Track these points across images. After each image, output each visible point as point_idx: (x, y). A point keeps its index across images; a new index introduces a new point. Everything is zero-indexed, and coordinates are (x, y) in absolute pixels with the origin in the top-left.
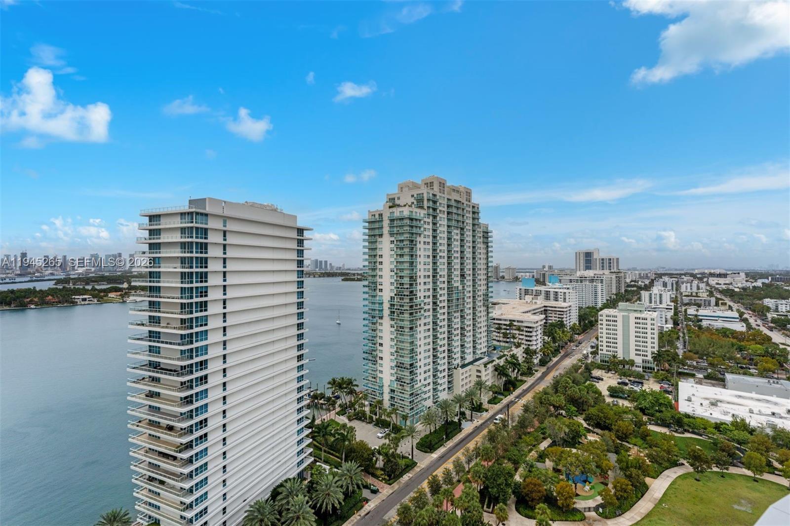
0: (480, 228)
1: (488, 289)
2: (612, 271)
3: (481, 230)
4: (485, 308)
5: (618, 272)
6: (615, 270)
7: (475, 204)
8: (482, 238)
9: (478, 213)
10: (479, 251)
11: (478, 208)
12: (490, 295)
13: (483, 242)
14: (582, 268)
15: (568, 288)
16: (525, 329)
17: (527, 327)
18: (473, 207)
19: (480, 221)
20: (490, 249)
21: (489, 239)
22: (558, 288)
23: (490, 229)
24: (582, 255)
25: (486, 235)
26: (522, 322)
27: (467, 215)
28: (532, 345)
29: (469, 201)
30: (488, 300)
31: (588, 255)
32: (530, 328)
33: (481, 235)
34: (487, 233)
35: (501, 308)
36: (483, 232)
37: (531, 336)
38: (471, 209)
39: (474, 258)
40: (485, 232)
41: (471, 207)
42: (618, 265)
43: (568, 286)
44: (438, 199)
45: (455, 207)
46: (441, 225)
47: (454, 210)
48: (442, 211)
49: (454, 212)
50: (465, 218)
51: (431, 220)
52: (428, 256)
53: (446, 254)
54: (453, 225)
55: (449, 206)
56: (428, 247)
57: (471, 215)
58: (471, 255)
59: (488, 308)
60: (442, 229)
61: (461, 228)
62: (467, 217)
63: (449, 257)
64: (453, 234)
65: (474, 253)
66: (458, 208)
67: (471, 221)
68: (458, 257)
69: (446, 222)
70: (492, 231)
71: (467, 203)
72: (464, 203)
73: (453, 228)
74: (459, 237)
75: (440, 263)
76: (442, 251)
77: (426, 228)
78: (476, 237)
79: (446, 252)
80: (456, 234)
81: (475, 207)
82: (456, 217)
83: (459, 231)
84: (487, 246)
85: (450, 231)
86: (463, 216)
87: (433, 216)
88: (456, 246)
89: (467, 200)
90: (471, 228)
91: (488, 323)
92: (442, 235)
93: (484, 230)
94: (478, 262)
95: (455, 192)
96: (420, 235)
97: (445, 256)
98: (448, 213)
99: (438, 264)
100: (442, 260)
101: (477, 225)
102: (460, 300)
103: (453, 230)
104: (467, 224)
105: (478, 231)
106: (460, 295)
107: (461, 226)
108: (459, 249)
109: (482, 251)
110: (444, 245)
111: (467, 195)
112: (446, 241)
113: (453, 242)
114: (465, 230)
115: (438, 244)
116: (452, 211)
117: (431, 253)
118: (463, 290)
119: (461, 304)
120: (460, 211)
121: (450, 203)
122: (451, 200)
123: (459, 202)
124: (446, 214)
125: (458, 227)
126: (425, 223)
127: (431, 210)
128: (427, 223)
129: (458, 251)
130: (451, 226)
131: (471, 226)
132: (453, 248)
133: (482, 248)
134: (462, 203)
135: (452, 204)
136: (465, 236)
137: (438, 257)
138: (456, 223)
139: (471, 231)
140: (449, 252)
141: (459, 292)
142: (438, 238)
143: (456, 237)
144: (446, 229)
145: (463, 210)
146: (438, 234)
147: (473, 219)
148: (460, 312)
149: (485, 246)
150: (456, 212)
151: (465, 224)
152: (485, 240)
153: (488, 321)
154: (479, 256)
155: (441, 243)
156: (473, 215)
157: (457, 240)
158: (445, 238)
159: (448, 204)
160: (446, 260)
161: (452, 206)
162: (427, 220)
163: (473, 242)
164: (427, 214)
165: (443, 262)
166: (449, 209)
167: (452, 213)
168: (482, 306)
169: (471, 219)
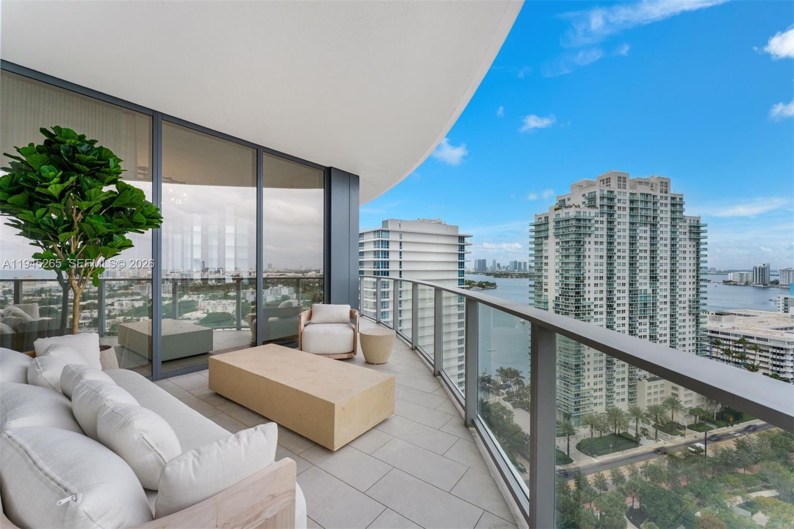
0: (685, 222)
1: (697, 295)
3: (687, 224)
4: (692, 317)
7: (675, 195)
8: (688, 234)
9: (681, 205)
10: (682, 249)
11: (681, 199)
12: (702, 301)
13: (690, 239)
16: (771, 350)
17: (774, 348)
18: (673, 198)
19: (684, 214)
21: (702, 235)
23: (702, 222)
25: (697, 230)
26: (766, 340)
27: (664, 208)
28: (784, 373)
29: (666, 192)
30: (697, 308)
32: (782, 349)
33: (687, 230)
34: (698, 227)
35: (732, 321)
36: (690, 227)
37: (783, 361)
38: (669, 201)
39: (672, 258)
40: (694, 227)
41: (669, 198)
44: (615, 196)
45: (642, 201)
46: (621, 222)
47: (640, 205)
48: (622, 208)
49: (640, 207)
50: (659, 212)
51: (605, 218)
52: (600, 256)
53: (627, 254)
54: (639, 221)
55: (632, 202)
56: (601, 247)
57: (669, 208)
58: (668, 255)
59: (697, 317)
60: (621, 227)
61: (651, 224)
62: (662, 211)
63: (632, 258)
64: (638, 231)
65: (673, 252)
66: (647, 202)
67: (669, 215)
68: (646, 257)
69: (627, 219)
70: (707, 224)
71: (662, 195)
72: (656, 196)
73: (638, 225)
74: (648, 235)
75: (619, 264)
76: (622, 251)
77: (598, 228)
78: (678, 233)
79: (628, 252)
80: (643, 232)
81: (676, 198)
82: (643, 212)
83: (648, 228)
84: (698, 243)
85: (633, 228)
86: (655, 210)
87: (608, 214)
88: (643, 244)
89: (661, 192)
90: (669, 223)
91: (697, 335)
92: (622, 234)
93: (693, 225)
94: (680, 262)
95: (642, 185)
96: (590, 235)
97: (625, 257)
98: (632, 209)
99: (616, 264)
100: (621, 261)
101: (680, 218)
102: (648, 305)
103: (638, 227)
104: (662, 218)
105: (681, 227)
106: (648, 299)
107: (652, 222)
108: (648, 248)
109: (688, 249)
110: (624, 243)
111: (662, 186)
112: (627, 240)
113: (638, 240)
114: (658, 226)
115: (616, 244)
116: (637, 207)
117: (605, 253)
118: (653, 294)
119: (650, 310)
120: (650, 205)
121: (635, 198)
122: (636, 194)
123: (649, 196)
124: (628, 210)
125: (647, 224)
126: (597, 222)
127: (605, 208)
128: (599, 222)
129: (646, 250)
130: (636, 223)
131: (669, 220)
132: (638, 247)
133: (688, 246)
134: (654, 196)
135: (637, 199)
136: (658, 232)
137: (616, 258)
138: (643, 219)
139: (669, 227)
140: (632, 251)
141: (646, 296)
142: (616, 237)
143: (643, 235)
144: (627, 226)
145: (655, 203)
146: (615, 232)
147: (673, 212)
148: (648, 318)
149: (695, 243)
150: (643, 207)
151: (659, 219)
152: (695, 236)
153: (697, 332)
154: (682, 255)
155: (620, 243)
156: (673, 208)
157: (646, 238)
158: (625, 236)
159: (631, 198)
160: (627, 261)
161: (637, 201)
162: (599, 219)
163: (672, 239)
164: (600, 213)
165: (623, 263)
166: (633, 205)
167: (637, 208)
168: (687, 315)
169: (669, 213)
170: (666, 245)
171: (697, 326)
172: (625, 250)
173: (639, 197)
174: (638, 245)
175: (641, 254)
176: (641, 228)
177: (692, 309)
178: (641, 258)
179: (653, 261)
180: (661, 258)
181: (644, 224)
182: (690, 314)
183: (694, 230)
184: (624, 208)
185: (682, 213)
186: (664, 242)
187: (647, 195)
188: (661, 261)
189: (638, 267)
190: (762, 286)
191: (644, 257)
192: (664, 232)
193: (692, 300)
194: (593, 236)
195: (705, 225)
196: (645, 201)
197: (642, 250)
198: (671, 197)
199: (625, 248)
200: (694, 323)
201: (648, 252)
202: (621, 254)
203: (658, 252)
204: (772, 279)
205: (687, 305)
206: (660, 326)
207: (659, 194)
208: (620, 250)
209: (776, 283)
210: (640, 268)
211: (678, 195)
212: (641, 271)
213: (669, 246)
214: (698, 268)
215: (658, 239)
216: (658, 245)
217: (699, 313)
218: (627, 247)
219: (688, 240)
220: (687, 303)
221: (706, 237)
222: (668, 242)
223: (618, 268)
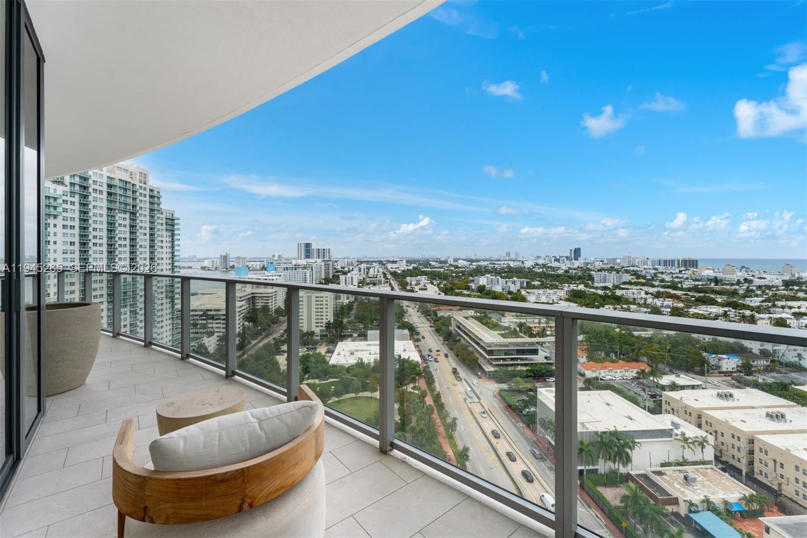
0: (162, 214)
2: (325, 259)
3: (164, 216)
4: (168, 300)
5: (329, 261)
6: (328, 259)
7: (153, 187)
8: (164, 225)
9: (159, 198)
10: (160, 239)
11: (158, 192)
13: (167, 230)
14: (303, 257)
15: (280, 275)
16: (222, 317)
17: (223, 315)
18: (151, 190)
19: (161, 206)
20: (176, 237)
21: (176, 227)
22: (271, 276)
23: (176, 216)
24: (303, 245)
25: (171, 223)
27: (142, 198)
29: (145, 183)
30: (173, 291)
31: (308, 246)
33: (164, 221)
34: (173, 220)
36: (166, 219)
38: (147, 192)
39: (152, 247)
40: (170, 219)
41: (148, 190)
42: (329, 255)
43: (280, 274)
44: (90, 176)
45: (120, 188)
46: (97, 206)
47: (119, 192)
48: (98, 190)
49: (118, 193)
50: (138, 201)
51: (77, 199)
52: (71, 242)
53: (105, 241)
54: (118, 208)
55: (110, 186)
56: (72, 231)
57: (148, 199)
58: (147, 243)
59: (173, 299)
60: (97, 211)
61: (130, 212)
62: (141, 201)
63: (110, 245)
64: (117, 218)
65: (152, 241)
66: (126, 190)
67: (148, 205)
68: (126, 245)
69: (105, 204)
70: (179, 218)
71: (141, 185)
72: (136, 185)
73: (117, 212)
74: (127, 222)
75: (95, 252)
76: (98, 237)
77: (67, 209)
78: (156, 224)
79: (105, 239)
80: (122, 219)
81: (154, 190)
82: (122, 199)
83: (127, 216)
84: (173, 234)
85: (112, 214)
86: (134, 199)
87: (80, 194)
88: (122, 232)
89: (140, 182)
90: (147, 213)
91: (173, 315)
92: (98, 219)
93: (168, 217)
94: (158, 250)
95: (121, 171)
96: (55, 217)
97: (102, 244)
98: (109, 194)
99: (91, 252)
100: (98, 248)
101: (158, 210)
102: (128, 294)
103: (117, 214)
104: (141, 208)
105: (158, 218)
106: (128, 287)
107: (131, 210)
108: (128, 236)
109: (164, 239)
110: (101, 230)
111: (141, 177)
112: (105, 226)
113: (117, 228)
114: (138, 215)
115: (91, 229)
116: (115, 192)
117: (77, 239)
118: (133, 282)
119: (130, 298)
120: (129, 193)
121: (113, 183)
122: (114, 179)
123: (128, 183)
124: (105, 194)
125: (126, 211)
126: (65, 202)
127: (77, 188)
128: (69, 203)
129: (126, 238)
130: (115, 209)
131: (148, 210)
132: (117, 235)
133: (164, 236)
134: (133, 185)
135: (115, 184)
136: (138, 221)
137: (91, 244)
138: (122, 206)
139: (148, 217)
140: (110, 238)
141: (126, 285)
142: (91, 222)
143: (123, 222)
144: (105, 211)
145: (134, 192)
146: (90, 217)
147: (151, 203)
148: (128, 307)
149: (170, 234)
150: (122, 194)
151: (138, 208)
152: (170, 228)
153: (173, 313)
154: (160, 244)
155: (96, 229)
156: (151, 199)
157: (125, 226)
158: (102, 222)
159: (109, 183)
160: (105, 248)
161: (115, 186)
162: (69, 199)
163: (151, 229)
164: (70, 192)
165: (100, 251)
166: (111, 190)
167: (115, 194)
168: (164, 298)
169: (148, 203)
170: (145, 234)
171: (173, 307)
172: (102, 236)
173: (117, 183)
174: (117, 232)
175: (120, 242)
176: (119, 215)
177: (168, 293)
178: (120, 246)
179: (133, 249)
180: (141, 246)
181: (124, 211)
182: (166, 298)
183: (170, 222)
184: (101, 192)
185: (159, 206)
186: (143, 231)
187: (126, 182)
188: (140, 250)
189: (117, 255)
190: (225, 270)
191: (124, 245)
192: (143, 221)
193: (168, 284)
194: (60, 218)
195: (178, 219)
196: (124, 188)
197: (121, 238)
198: (150, 189)
199: (102, 235)
200: (170, 305)
201: (128, 240)
202: (98, 241)
203: (138, 240)
204: (231, 264)
205: (164, 290)
206: (140, 313)
207: (138, 185)
208: (96, 236)
209: (233, 267)
210: (119, 256)
211: (155, 188)
212: (120, 259)
213: (148, 235)
214: (173, 256)
215: (138, 228)
216: (138, 234)
217: (174, 296)
218: (104, 234)
219: (164, 231)
220: (164, 288)
221: (179, 229)
222: (147, 231)
223: (93, 256)
